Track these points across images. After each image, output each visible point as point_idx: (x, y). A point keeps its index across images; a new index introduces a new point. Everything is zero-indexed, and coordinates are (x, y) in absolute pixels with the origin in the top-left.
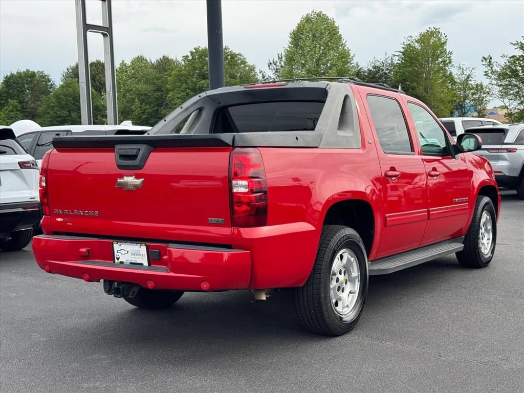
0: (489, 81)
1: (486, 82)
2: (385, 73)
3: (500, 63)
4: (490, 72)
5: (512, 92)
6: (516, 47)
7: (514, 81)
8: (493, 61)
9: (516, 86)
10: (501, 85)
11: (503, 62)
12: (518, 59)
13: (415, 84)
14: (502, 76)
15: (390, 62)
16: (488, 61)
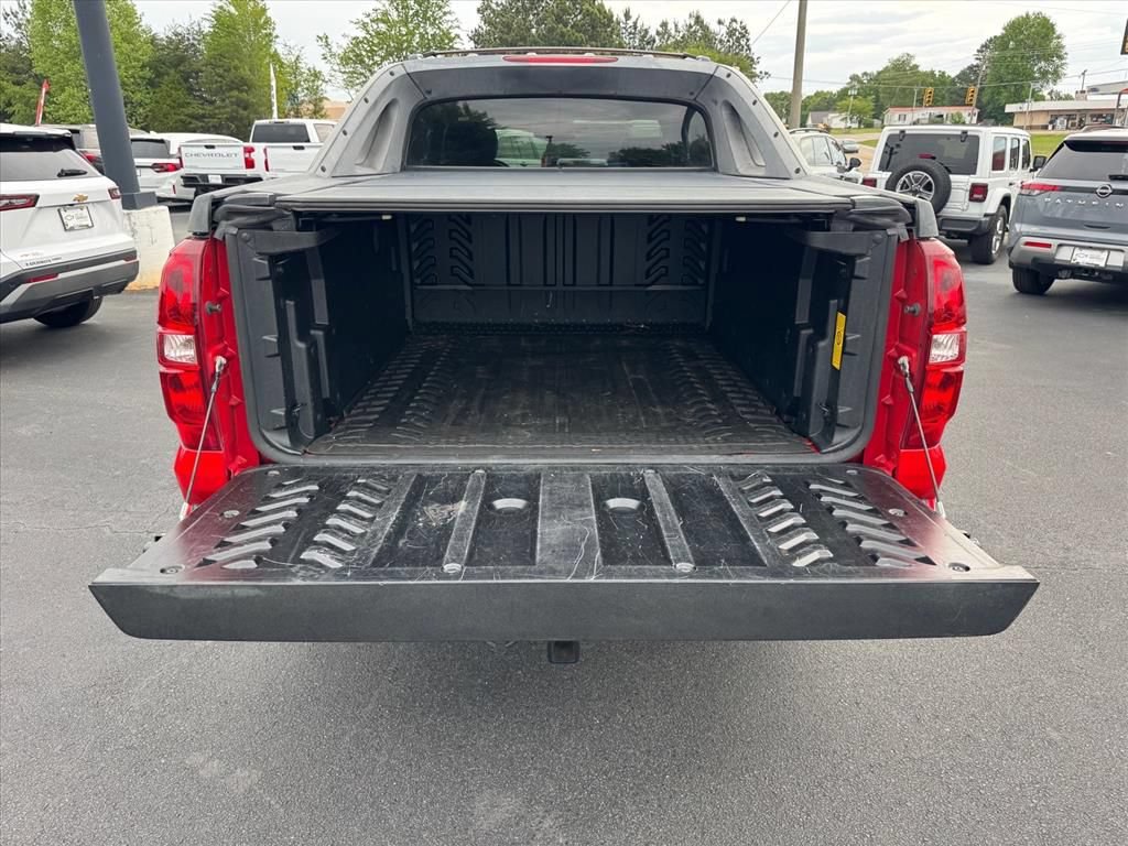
0: (329, 66)
1: (324, 68)
2: (193, 44)
3: (340, 44)
4: (328, 55)
5: (358, 81)
6: (357, 26)
7: (360, 68)
8: (329, 41)
9: (362, 74)
10: (344, 73)
11: (345, 43)
12: (362, 42)
13: (236, 62)
14: (345, 60)
15: (197, 28)
16: (324, 40)
